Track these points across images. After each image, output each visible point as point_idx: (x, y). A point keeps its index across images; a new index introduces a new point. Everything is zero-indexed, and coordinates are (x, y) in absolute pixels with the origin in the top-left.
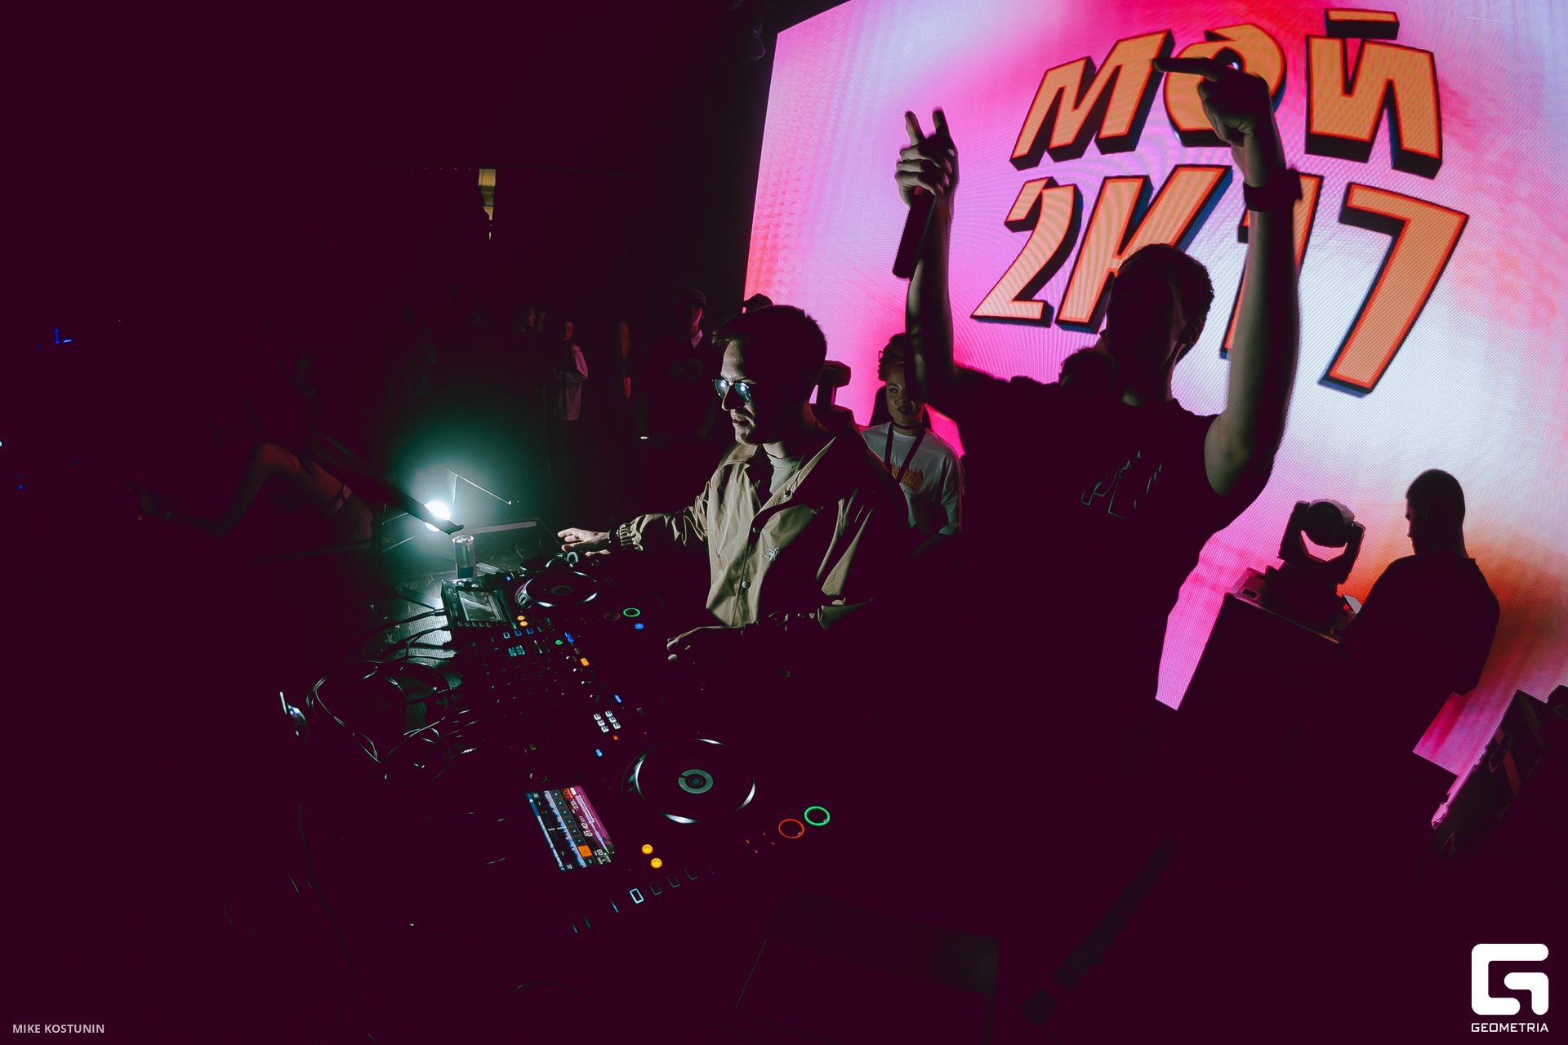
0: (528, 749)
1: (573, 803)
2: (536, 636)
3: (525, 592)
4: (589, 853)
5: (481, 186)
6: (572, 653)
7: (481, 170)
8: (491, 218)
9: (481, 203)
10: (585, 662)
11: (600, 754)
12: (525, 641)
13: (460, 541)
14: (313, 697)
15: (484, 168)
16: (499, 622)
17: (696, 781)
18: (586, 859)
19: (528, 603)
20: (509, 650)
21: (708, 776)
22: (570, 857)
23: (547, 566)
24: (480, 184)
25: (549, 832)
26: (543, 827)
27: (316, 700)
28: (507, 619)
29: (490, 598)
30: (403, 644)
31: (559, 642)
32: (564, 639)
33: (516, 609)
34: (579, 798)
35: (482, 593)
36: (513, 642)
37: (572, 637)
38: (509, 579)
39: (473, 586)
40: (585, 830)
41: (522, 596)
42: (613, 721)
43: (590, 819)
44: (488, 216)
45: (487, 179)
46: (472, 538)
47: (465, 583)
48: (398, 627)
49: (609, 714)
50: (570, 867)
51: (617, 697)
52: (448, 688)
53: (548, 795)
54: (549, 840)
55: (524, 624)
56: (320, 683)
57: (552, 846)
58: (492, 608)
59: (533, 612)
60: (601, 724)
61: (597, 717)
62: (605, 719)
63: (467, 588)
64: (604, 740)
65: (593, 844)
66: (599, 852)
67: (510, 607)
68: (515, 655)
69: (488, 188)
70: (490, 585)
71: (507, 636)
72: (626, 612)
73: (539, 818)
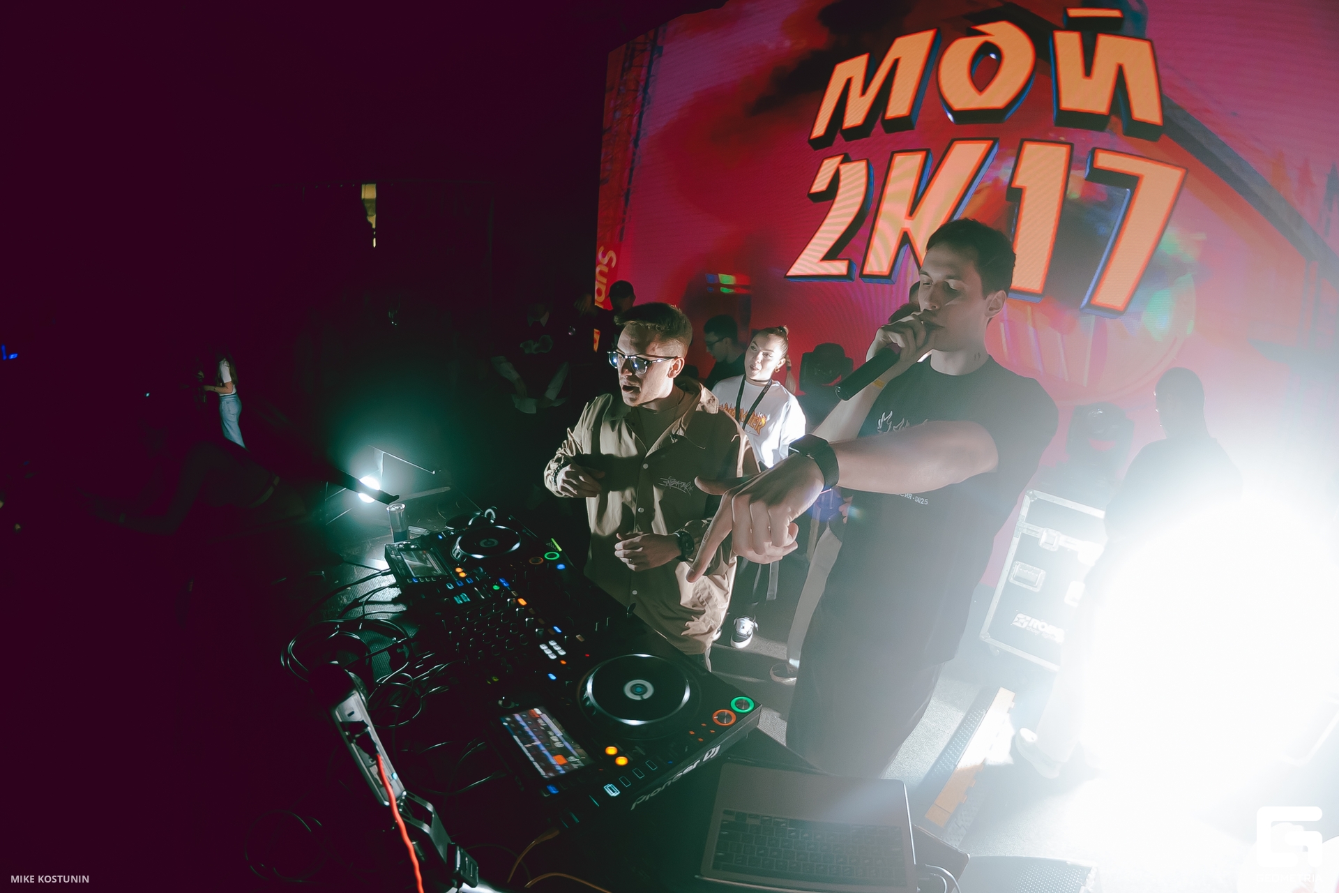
0: (491, 681)
1: (540, 721)
2: (475, 584)
3: (458, 547)
4: (563, 761)
5: (364, 199)
6: (511, 596)
7: (363, 186)
8: (374, 226)
9: (364, 214)
10: (522, 602)
11: (553, 677)
12: (467, 589)
13: (393, 509)
14: (287, 656)
15: (366, 183)
16: (441, 575)
17: (639, 690)
18: (562, 766)
19: (463, 557)
20: (455, 598)
21: (648, 685)
22: (549, 767)
23: (470, 523)
24: (363, 197)
25: (527, 748)
26: (521, 744)
27: (292, 660)
28: (448, 572)
29: (429, 556)
30: (356, 603)
31: (496, 587)
32: (500, 584)
33: (455, 563)
34: (545, 716)
35: (421, 552)
36: (457, 591)
37: (507, 581)
38: (440, 537)
39: (413, 547)
40: (555, 742)
41: (457, 552)
42: (557, 648)
43: (557, 733)
44: (371, 225)
45: (369, 193)
46: (403, 506)
47: (405, 545)
48: (349, 588)
49: (552, 643)
50: (551, 775)
51: (556, 628)
52: (407, 636)
53: (518, 717)
54: (528, 754)
55: (463, 575)
56: (292, 644)
57: (532, 759)
58: (432, 563)
59: (469, 565)
60: (548, 652)
61: (543, 647)
62: (551, 648)
63: (407, 549)
64: (554, 666)
65: (565, 753)
66: (572, 759)
67: (448, 561)
68: (461, 602)
69: (370, 201)
70: (426, 543)
71: (450, 587)
72: (547, 556)
73: (516, 738)
